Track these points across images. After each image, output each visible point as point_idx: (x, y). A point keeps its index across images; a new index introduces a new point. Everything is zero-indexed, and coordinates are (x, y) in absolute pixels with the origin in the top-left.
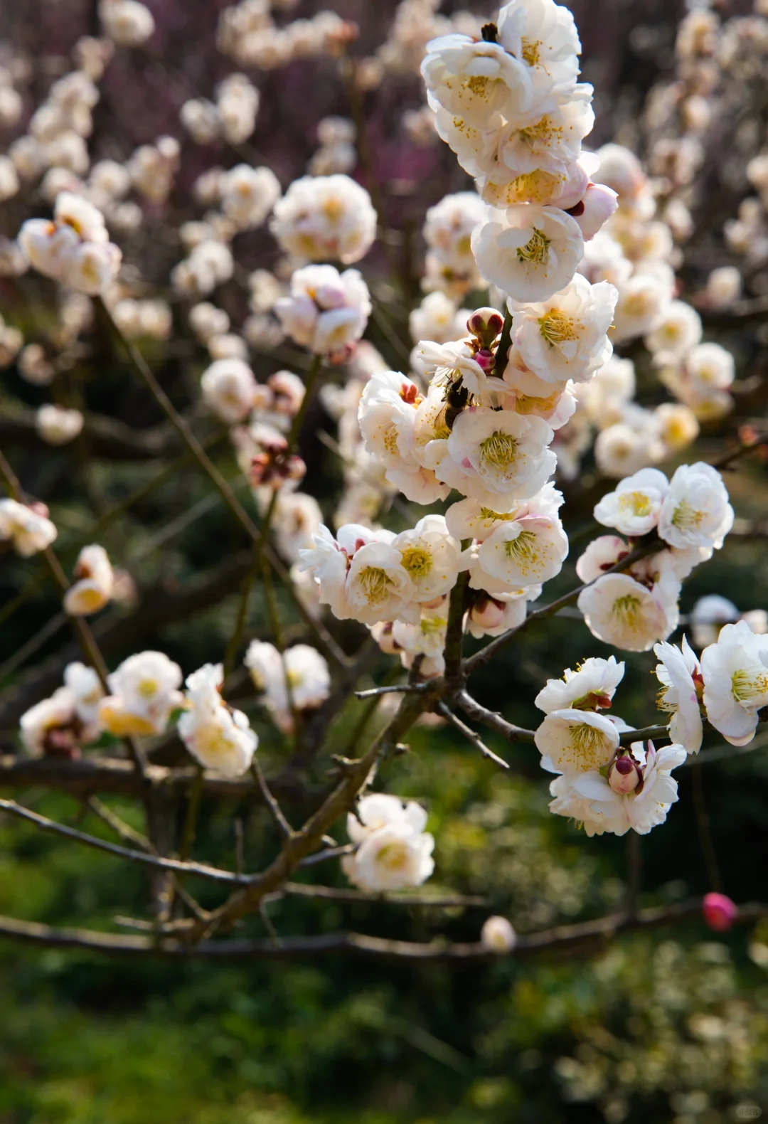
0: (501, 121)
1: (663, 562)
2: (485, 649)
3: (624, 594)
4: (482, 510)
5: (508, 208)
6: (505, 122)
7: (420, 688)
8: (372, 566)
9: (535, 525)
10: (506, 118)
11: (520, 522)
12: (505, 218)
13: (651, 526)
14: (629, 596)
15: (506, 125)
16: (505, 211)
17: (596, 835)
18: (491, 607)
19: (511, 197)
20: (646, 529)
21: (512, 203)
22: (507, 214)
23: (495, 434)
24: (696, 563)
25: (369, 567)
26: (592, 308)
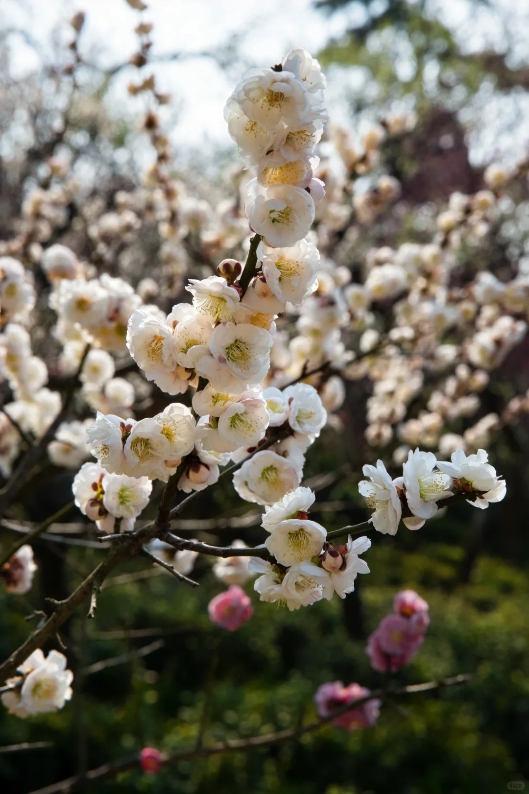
0: (283, 125)
1: (290, 444)
2: (178, 506)
3: (269, 465)
4: (213, 397)
5: (269, 187)
6: (286, 126)
7: (135, 535)
8: (141, 436)
9: (250, 405)
10: (287, 124)
11: (242, 402)
12: (267, 193)
13: (285, 419)
14: (272, 466)
15: (287, 128)
16: (267, 189)
17: (295, 609)
18: (203, 469)
19: (271, 181)
20: (281, 422)
21: (271, 184)
22: (268, 191)
23: (236, 341)
24: (308, 446)
25: (138, 438)
26: (307, 256)
